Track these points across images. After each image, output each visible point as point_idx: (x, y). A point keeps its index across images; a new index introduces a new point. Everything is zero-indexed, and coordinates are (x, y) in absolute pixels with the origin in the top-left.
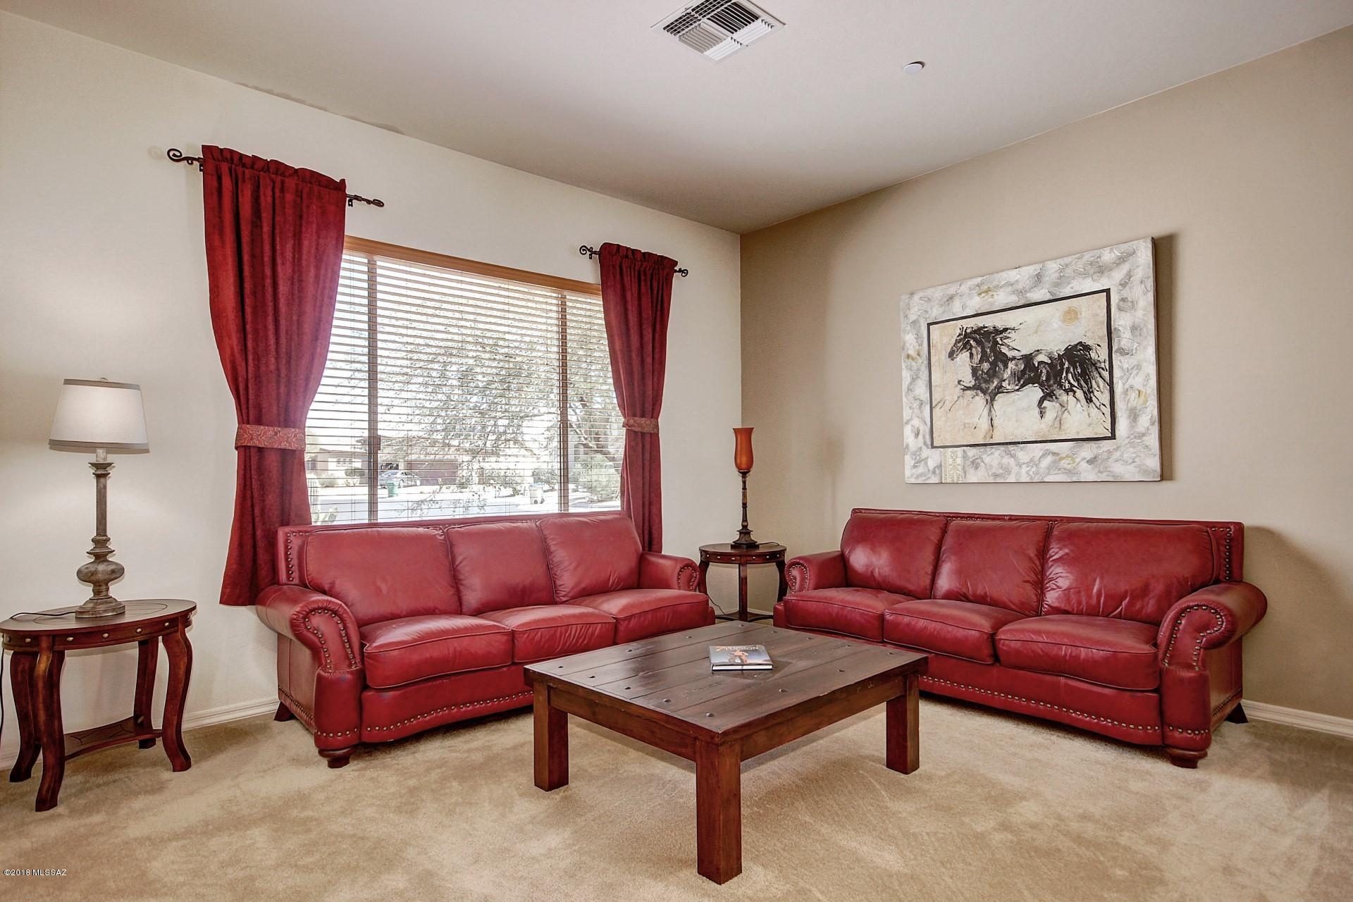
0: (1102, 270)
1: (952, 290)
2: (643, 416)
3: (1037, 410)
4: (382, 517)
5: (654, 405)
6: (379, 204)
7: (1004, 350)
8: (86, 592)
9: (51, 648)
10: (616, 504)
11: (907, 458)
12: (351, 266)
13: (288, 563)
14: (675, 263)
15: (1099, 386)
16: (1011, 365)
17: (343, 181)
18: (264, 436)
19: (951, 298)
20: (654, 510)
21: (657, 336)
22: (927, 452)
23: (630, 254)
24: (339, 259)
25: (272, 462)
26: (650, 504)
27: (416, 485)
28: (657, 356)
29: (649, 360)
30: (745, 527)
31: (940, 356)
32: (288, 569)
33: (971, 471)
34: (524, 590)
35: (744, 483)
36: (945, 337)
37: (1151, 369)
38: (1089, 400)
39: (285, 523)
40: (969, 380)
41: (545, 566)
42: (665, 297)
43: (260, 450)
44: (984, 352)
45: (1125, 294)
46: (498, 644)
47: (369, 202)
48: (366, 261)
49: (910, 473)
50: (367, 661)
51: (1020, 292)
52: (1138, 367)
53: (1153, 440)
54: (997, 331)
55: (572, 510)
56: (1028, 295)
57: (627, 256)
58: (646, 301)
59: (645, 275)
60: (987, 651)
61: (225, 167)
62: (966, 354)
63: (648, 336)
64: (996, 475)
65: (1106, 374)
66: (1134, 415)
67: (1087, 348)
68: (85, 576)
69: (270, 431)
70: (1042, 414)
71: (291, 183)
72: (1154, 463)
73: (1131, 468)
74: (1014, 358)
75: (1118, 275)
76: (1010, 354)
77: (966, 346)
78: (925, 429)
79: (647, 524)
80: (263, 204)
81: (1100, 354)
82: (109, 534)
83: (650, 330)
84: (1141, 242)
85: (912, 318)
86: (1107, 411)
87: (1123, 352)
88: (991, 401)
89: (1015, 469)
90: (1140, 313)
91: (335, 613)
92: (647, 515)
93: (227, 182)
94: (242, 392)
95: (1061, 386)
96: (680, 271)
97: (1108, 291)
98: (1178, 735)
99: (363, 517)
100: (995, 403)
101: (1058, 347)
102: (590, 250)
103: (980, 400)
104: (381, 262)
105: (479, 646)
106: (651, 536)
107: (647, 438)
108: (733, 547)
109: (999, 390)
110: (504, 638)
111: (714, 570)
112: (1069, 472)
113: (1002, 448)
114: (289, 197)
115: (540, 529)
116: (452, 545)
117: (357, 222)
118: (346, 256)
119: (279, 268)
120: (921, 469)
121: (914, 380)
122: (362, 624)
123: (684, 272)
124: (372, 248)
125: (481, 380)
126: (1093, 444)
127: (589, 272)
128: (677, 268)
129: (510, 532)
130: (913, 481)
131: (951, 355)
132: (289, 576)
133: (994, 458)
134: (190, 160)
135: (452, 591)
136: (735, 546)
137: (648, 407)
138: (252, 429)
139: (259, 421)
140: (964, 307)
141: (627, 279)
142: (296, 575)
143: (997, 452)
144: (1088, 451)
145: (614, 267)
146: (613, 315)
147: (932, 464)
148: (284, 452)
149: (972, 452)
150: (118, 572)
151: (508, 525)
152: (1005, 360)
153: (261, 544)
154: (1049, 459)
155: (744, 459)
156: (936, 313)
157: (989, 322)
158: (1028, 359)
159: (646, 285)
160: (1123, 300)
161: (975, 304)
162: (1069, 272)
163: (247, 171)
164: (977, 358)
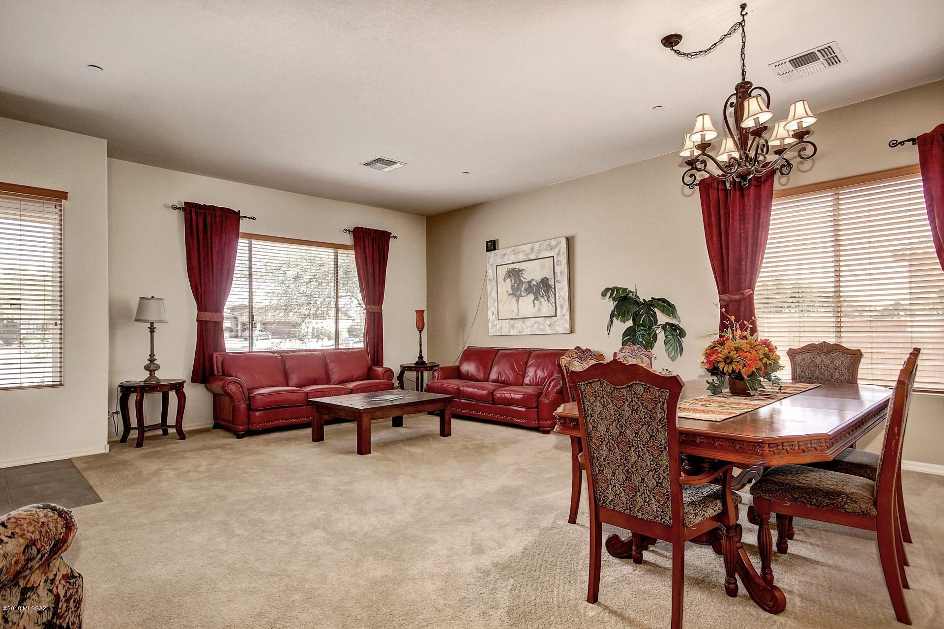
0: (552, 248)
1: (504, 252)
2: (374, 305)
3: (532, 304)
4: (255, 349)
5: (379, 299)
6: (253, 218)
7: (522, 279)
8: (148, 374)
9: (140, 392)
10: (361, 345)
11: (490, 324)
12: (242, 244)
13: (217, 367)
14: (391, 234)
15: (551, 294)
16: (524, 285)
17: (239, 211)
18: (207, 316)
19: (504, 255)
20: (379, 347)
21: (381, 268)
22: (496, 322)
23: (368, 231)
24: (237, 241)
25: (211, 327)
26: (377, 345)
27: (269, 339)
28: (381, 277)
29: (377, 279)
30: (421, 355)
31: (501, 280)
32: (217, 369)
33: (511, 330)
34: (315, 379)
35: (420, 335)
36: (502, 271)
37: (566, 289)
38: (549, 301)
39: (216, 351)
40: (510, 291)
41: (325, 370)
42: (386, 249)
43: (206, 322)
44: (515, 279)
45: (559, 259)
46: (301, 397)
47: (249, 218)
48: (248, 242)
49: (492, 331)
50: (251, 400)
51: (527, 255)
52: (563, 288)
53: (567, 317)
54: (520, 271)
55: (340, 347)
56: (529, 256)
57: (366, 232)
58: (376, 253)
59: (376, 240)
60: (490, 399)
61: (193, 210)
62: (509, 280)
63: (377, 268)
64: (520, 332)
65: (553, 290)
66: (562, 307)
67: (548, 279)
68: (147, 368)
69: (210, 314)
70: (534, 306)
71: (218, 213)
72: (568, 326)
73: (561, 328)
74: (525, 282)
75: (556, 250)
76: (524, 280)
77: (510, 276)
78: (496, 312)
79: (376, 354)
80: (208, 223)
81: (551, 282)
82: (155, 353)
83: (378, 265)
84: (562, 238)
85: (491, 263)
86: (554, 305)
87: (559, 282)
88: (518, 301)
89: (526, 329)
90: (563, 266)
91: (238, 383)
92: (376, 350)
93: (194, 215)
94: (199, 298)
95: (540, 294)
96: (393, 237)
97: (553, 257)
98: (545, 422)
99: (247, 350)
100: (519, 301)
101: (539, 279)
102: (349, 231)
103: (514, 299)
104: (254, 242)
105: (294, 397)
106: (377, 358)
107: (376, 315)
108: (415, 364)
109: (520, 296)
110: (304, 394)
111: (407, 374)
112: (543, 330)
113: (522, 320)
114: (218, 219)
115: (323, 355)
116: (284, 361)
117: (244, 226)
118: (240, 240)
119: (214, 248)
120: (494, 329)
121: (491, 290)
122: (248, 390)
123: (395, 237)
124: (250, 236)
125: (306, 278)
126: (550, 318)
127: (348, 240)
128: (392, 236)
129: (309, 355)
130: (492, 335)
131: (505, 280)
132: (218, 372)
133: (519, 324)
134: (179, 208)
135: (284, 379)
136: (417, 363)
137: (377, 299)
138: (202, 313)
139: (206, 311)
140: (508, 259)
141: (366, 243)
142: (221, 372)
143: (520, 322)
144: (548, 321)
145: (360, 237)
146: (359, 259)
147: (498, 327)
148: (215, 322)
149: (512, 322)
150: (158, 367)
151: (309, 353)
152: (522, 283)
153: (207, 359)
154: (537, 324)
155: (420, 324)
156: (499, 262)
157: (516, 266)
158: (529, 282)
159: (376, 244)
160: (558, 261)
161: (513, 258)
162: (541, 248)
163: (202, 211)
164: (513, 281)
